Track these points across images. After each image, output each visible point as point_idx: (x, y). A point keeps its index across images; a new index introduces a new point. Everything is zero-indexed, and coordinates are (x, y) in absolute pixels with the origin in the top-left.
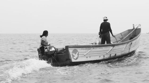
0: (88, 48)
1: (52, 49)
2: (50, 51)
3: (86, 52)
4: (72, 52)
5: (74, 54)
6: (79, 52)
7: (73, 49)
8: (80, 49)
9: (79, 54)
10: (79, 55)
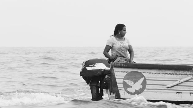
0: (182, 72)
1: (94, 66)
2: (86, 69)
3: (176, 81)
4: (123, 77)
5: (129, 82)
6: (146, 78)
7: (130, 70)
8: (154, 71)
9: (147, 83)
10: (147, 86)
